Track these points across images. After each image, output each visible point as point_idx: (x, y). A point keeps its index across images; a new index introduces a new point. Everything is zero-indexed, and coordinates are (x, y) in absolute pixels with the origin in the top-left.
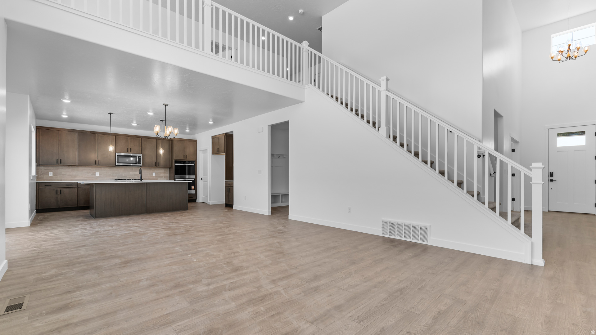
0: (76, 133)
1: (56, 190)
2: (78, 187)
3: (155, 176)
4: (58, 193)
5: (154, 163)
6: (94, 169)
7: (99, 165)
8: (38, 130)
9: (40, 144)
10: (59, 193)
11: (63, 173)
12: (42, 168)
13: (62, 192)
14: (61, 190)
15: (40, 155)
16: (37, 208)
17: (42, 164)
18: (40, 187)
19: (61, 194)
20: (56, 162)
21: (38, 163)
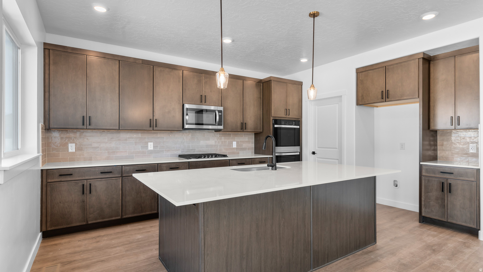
0: (117, 62)
1: (80, 184)
2: (122, 177)
3: (236, 148)
4: (85, 192)
5: (239, 125)
6: (146, 136)
7: (156, 129)
8: (47, 51)
9: (52, 82)
10: (87, 191)
11: (95, 145)
12: (56, 135)
13: (93, 188)
14: (90, 184)
15: (52, 106)
16: (44, 229)
17: (55, 127)
18: (49, 181)
19: (90, 193)
20: (82, 124)
21: (47, 124)
